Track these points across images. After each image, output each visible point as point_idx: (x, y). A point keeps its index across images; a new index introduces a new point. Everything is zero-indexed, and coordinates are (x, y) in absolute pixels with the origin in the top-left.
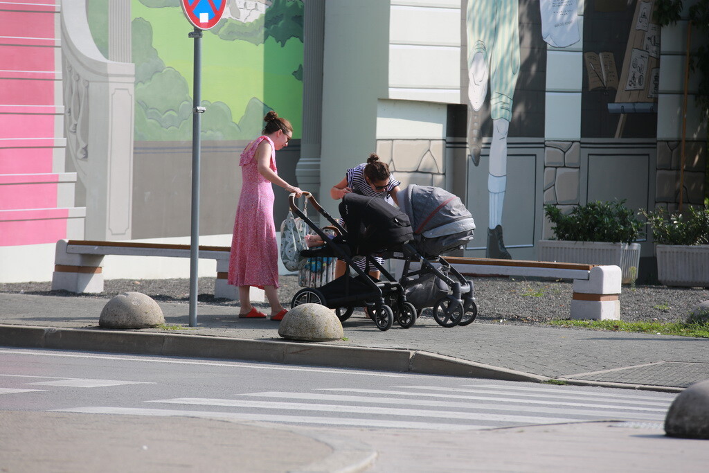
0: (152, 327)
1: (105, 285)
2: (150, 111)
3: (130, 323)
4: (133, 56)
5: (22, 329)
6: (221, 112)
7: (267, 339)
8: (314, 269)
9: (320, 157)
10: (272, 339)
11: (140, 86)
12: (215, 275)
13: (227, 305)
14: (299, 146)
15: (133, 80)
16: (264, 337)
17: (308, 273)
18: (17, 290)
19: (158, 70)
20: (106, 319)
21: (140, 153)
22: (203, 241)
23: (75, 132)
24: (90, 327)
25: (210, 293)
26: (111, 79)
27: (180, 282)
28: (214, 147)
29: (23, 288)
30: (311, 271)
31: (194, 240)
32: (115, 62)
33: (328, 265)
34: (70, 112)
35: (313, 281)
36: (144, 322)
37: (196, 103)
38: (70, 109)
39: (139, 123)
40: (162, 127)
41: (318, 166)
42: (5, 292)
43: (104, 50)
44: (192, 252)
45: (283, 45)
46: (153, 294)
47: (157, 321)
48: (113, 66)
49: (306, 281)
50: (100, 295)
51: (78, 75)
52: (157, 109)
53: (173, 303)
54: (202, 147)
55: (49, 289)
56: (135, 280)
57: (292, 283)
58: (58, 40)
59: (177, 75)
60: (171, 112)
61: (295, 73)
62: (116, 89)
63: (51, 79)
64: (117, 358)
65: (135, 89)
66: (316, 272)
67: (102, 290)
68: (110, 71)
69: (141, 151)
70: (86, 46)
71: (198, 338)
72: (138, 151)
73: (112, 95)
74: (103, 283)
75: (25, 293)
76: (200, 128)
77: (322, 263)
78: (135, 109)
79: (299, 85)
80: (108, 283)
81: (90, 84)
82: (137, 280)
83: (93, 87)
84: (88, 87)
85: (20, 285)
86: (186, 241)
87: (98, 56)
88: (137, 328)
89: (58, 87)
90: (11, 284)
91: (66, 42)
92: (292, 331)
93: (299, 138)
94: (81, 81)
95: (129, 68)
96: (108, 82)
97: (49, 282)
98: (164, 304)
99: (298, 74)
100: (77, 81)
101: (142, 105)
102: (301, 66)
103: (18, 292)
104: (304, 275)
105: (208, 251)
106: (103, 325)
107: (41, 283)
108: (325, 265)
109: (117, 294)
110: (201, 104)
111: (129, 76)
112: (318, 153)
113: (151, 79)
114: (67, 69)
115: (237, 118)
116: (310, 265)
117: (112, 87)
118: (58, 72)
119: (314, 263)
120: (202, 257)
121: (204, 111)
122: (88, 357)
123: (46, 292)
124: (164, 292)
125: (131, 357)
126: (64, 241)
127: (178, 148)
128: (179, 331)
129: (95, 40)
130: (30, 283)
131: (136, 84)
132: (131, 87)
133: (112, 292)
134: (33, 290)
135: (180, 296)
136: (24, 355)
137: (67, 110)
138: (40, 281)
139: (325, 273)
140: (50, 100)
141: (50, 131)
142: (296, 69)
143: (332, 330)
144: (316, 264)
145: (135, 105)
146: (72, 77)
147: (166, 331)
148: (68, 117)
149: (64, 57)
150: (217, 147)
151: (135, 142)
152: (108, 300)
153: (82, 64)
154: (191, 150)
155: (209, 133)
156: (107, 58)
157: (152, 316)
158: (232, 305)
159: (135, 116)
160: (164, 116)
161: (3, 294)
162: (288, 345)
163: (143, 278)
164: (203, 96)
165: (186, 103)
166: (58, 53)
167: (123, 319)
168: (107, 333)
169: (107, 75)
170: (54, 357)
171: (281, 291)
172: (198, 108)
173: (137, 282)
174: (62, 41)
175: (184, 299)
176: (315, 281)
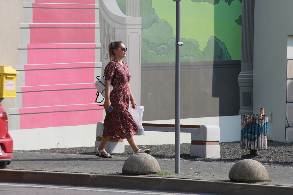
0: (153, 173)
1: (126, 149)
2: (151, 45)
3: (140, 171)
4: (140, 13)
5: (78, 175)
6: (192, 44)
7: (222, 181)
8: (249, 138)
9: (252, 71)
10: (225, 181)
11: (145, 30)
12: (190, 142)
13: (198, 160)
14: (240, 64)
15: (140, 27)
16: (220, 180)
17: (246, 141)
18: (75, 152)
19: (155, 21)
20: (128, 169)
21: (145, 70)
22: (183, 122)
23: (107, 58)
24: (117, 174)
25: (187, 153)
26: (127, 27)
27: (170, 146)
28: (188, 66)
29: (78, 150)
30: (248, 140)
31: (177, 121)
32: (130, 17)
33: (258, 136)
34: (104, 47)
35: (249, 146)
36: (148, 171)
37: (177, 39)
38: (104, 45)
39: (144, 52)
40: (158, 54)
41: (252, 76)
42: (68, 153)
43: (123, 9)
44: (175, 128)
45: (229, 4)
46: (154, 154)
47: (156, 170)
48: (129, 19)
49: (245, 146)
50: (122, 155)
51: (109, 25)
52: (155, 44)
53: (166, 159)
54: (181, 66)
55: (93, 151)
56: (143, 146)
57: (236, 147)
58: (97, 5)
59: (166, 23)
60: (163, 46)
61: (237, 21)
62: (131, 32)
63: (94, 28)
64: (133, 192)
65: (142, 33)
66: (251, 140)
67: (124, 152)
68: (127, 22)
69: (146, 69)
70: (114, 9)
71: (181, 180)
72: (143, 69)
73: (129, 36)
74: (124, 147)
75: (80, 154)
76: (180, 55)
77: (255, 135)
78: (142, 44)
79: (240, 28)
80: (127, 147)
81: (116, 30)
82: (144, 146)
83: (117, 32)
84: (114, 32)
85: (76, 149)
86: (172, 122)
87: (120, 14)
88: (144, 174)
89: (97, 32)
90: (71, 148)
91: (102, 6)
92: (237, 176)
93: (240, 59)
94: (110, 29)
95: (138, 20)
96: (126, 28)
97: (93, 147)
98: (160, 159)
99: (239, 21)
100: (108, 28)
101: (145, 41)
102: (240, 16)
103: (75, 153)
104: (244, 142)
105: (186, 128)
106: (124, 172)
107: (89, 148)
108: (256, 136)
109: (132, 154)
110: (180, 40)
111: (138, 25)
112: (251, 68)
113: (151, 26)
114: (103, 21)
115: (202, 48)
116: (248, 136)
117: (128, 31)
118: (97, 24)
119: (249, 135)
120: (182, 131)
121: (182, 45)
122: (116, 191)
123: (92, 153)
124: (160, 152)
125: (141, 191)
126: (101, 123)
127: (167, 67)
128: (169, 176)
129: (119, 4)
130: (82, 147)
131: (142, 29)
132: (140, 31)
133: (130, 152)
134: (84, 152)
135: (170, 155)
136: (79, 190)
137: (103, 45)
138: (88, 147)
139: (256, 141)
140: (93, 40)
141: (93, 59)
142: (238, 18)
143: (262, 175)
144: (251, 135)
145: (142, 42)
146: (105, 26)
147: (161, 176)
148: (103, 50)
149: (100, 14)
150: (190, 66)
151: (142, 64)
152: (127, 158)
153: (111, 18)
154: (175, 68)
155: (186, 57)
156: (125, 14)
157: (153, 167)
158: (200, 160)
159: (142, 48)
160: (158, 48)
161: (67, 154)
162: (235, 184)
163: (148, 145)
164: (181, 36)
165: (172, 40)
166: (97, 12)
167: (136, 169)
168: (127, 177)
169: (125, 25)
170: (97, 191)
171: (230, 152)
172: (179, 43)
173: (144, 147)
174: (99, 5)
175: (171, 157)
176: (250, 145)
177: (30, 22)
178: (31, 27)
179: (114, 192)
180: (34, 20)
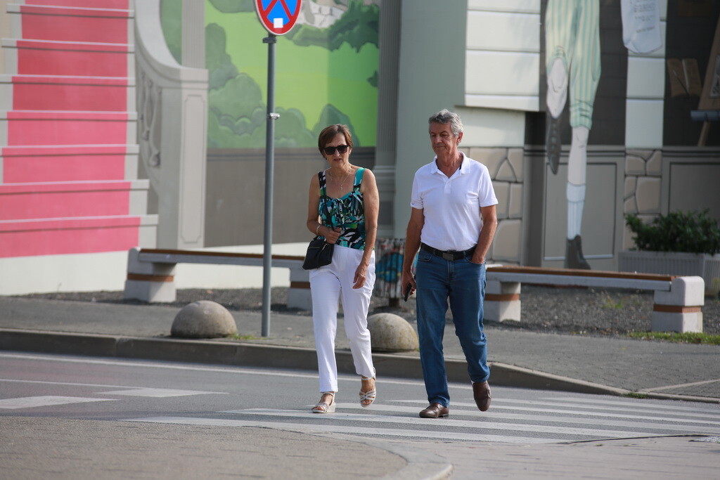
0: (224, 336)
1: (177, 294)
2: (223, 117)
3: (202, 333)
4: (206, 62)
6: (293, 118)
8: (388, 279)
9: (395, 165)
11: (214, 92)
12: (287, 284)
13: (300, 315)
14: (374, 153)
15: (206, 86)
17: (382, 283)
18: (89, 299)
19: (231, 76)
20: (179, 328)
21: (213, 160)
22: (277, 249)
23: (148, 139)
24: (162, 336)
25: (283, 303)
26: (184, 85)
27: (252, 291)
28: (287, 155)
29: (95, 297)
30: (385, 281)
31: (267, 249)
32: (188, 68)
34: (142, 118)
35: (387, 292)
36: (216, 332)
37: (269, 109)
38: (142, 116)
39: (212, 128)
40: (235, 133)
41: (393, 175)
42: (77, 301)
43: (177, 55)
44: (263, 260)
45: (358, 51)
46: (226, 303)
47: (229, 331)
48: (186, 72)
49: (380, 291)
50: (172, 304)
51: (151, 81)
52: (230, 116)
53: (246, 313)
54: (275, 155)
55: (121, 297)
56: (207, 290)
58: (131, 45)
59: (250, 82)
60: (244, 119)
61: (370, 80)
62: (189, 95)
63: (124, 85)
64: (189, 368)
65: (208, 96)
66: (390, 282)
67: (174, 299)
68: (183, 77)
69: (215, 158)
70: (160, 53)
71: (270, 349)
72: (211, 158)
73: (185, 101)
74: (175, 292)
75: (97, 301)
76: (274, 136)
77: (397, 272)
78: (208, 115)
79: (374, 92)
80: (180, 292)
81: (163, 90)
82: (209, 290)
83: (166, 93)
84: (160, 93)
85: (91, 294)
86: (259, 249)
87: (172, 63)
88: (209, 337)
89: (131, 94)
90: (83, 292)
91: (140, 48)
93: (374, 145)
94: (154, 89)
95: (203, 74)
96: (181, 88)
97: (122, 291)
98: (237, 313)
99: (373, 81)
100: (150, 87)
101: (215, 112)
102: (376, 73)
103: (90, 301)
105: (281, 260)
106: (175, 334)
107: (113, 292)
109: (189, 303)
110: (274, 110)
111: (202, 82)
112: (392, 160)
113: (224, 85)
114: (140, 75)
115: (310, 125)
116: (385, 275)
117: (185, 93)
118: (131, 78)
119: (388, 273)
120: (275, 265)
121: (277, 118)
122: (160, 366)
123: (118, 300)
124: (236, 301)
125: (203, 366)
126: (136, 250)
127: (251, 155)
128: (251, 341)
129: (170, 46)
130: (102, 292)
131: (209, 90)
132: (204, 94)
133: (184, 301)
134: (106, 298)
135: (253, 305)
136: (96, 365)
137: (140, 116)
138: (112, 290)
140: (123, 106)
141: (123, 139)
142: (371, 75)
143: (407, 340)
144: (391, 274)
145: (208, 112)
146: (145, 83)
147: (238, 341)
148: (140, 124)
149: (137, 63)
150: (290, 155)
151: (208, 149)
152: (181, 309)
153: (155, 70)
154: (264, 157)
155: (283, 140)
156: (179, 62)
157: (224, 325)
158: (305, 315)
159: (208, 123)
160: (237, 123)
163: (216, 288)
164: (276, 104)
165: (260, 109)
166: (131, 59)
167: (195, 328)
168: (178, 343)
169: (180, 82)
172: (272, 115)
173: (209, 292)
174: (135, 47)
175: (256, 309)
176: (389, 290)
177: (13, 72)
178: (16, 82)
179: (156, 368)
180: (21, 70)
